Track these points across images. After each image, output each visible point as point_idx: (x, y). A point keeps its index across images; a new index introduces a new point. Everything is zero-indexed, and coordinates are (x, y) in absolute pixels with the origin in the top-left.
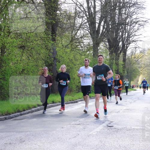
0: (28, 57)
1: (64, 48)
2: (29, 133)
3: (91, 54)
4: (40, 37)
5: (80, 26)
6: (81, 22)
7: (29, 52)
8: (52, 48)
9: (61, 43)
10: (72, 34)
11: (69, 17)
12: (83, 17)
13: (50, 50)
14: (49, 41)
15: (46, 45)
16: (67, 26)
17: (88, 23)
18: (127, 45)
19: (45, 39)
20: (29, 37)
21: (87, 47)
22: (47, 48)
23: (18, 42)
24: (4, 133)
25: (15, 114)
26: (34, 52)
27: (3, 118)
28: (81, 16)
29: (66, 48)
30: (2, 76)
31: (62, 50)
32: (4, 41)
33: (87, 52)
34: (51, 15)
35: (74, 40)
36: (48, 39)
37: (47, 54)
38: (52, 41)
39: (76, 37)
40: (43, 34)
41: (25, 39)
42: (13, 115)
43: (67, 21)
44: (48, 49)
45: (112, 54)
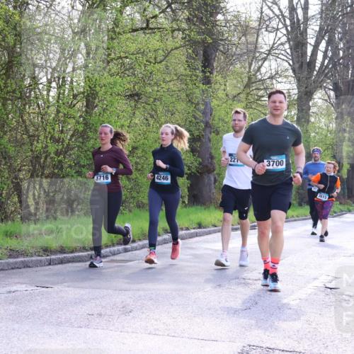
0: (147, 120)
1: (230, 102)
2: (141, 293)
3: (293, 118)
4: (176, 75)
5: (269, 51)
6: (271, 43)
7: (149, 107)
8: (203, 100)
9: (224, 90)
10: (250, 68)
11: (245, 30)
12: (278, 29)
13: (198, 104)
14: (197, 84)
15: (188, 92)
16: (238, 49)
17: (289, 43)
19: (186, 80)
20: (151, 73)
22: (190, 100)
23: (126, 84)
24: (87, 290)
25: (112, 249)
26: (160, 109)
27: (86, 256)
28: (273, 28)
29: (235, 102)
30: (87, 159)
31: (225, 105)
32: (94, 80)
34: (204, 24)
35: (253, 83)
36: (194, 78)
37: (189, 113)
38: (203, 84)
39: (260, 77)
40: (183, 68)
41: (142, 78)
42: (108, 250)
43: (240, 38)
44: (192, 103)
45: (342, 118)
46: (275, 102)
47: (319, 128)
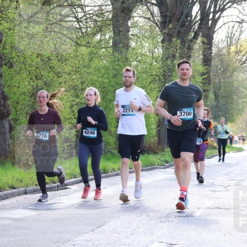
3: (108, 43)
9: (16, 9)
18: (215, 13)
21: (96, 21)
33: (95, 34)
45: (170, 41)
46: (183, 70)
47: (142, 55)
